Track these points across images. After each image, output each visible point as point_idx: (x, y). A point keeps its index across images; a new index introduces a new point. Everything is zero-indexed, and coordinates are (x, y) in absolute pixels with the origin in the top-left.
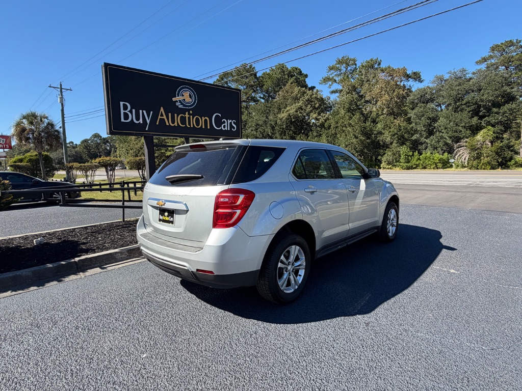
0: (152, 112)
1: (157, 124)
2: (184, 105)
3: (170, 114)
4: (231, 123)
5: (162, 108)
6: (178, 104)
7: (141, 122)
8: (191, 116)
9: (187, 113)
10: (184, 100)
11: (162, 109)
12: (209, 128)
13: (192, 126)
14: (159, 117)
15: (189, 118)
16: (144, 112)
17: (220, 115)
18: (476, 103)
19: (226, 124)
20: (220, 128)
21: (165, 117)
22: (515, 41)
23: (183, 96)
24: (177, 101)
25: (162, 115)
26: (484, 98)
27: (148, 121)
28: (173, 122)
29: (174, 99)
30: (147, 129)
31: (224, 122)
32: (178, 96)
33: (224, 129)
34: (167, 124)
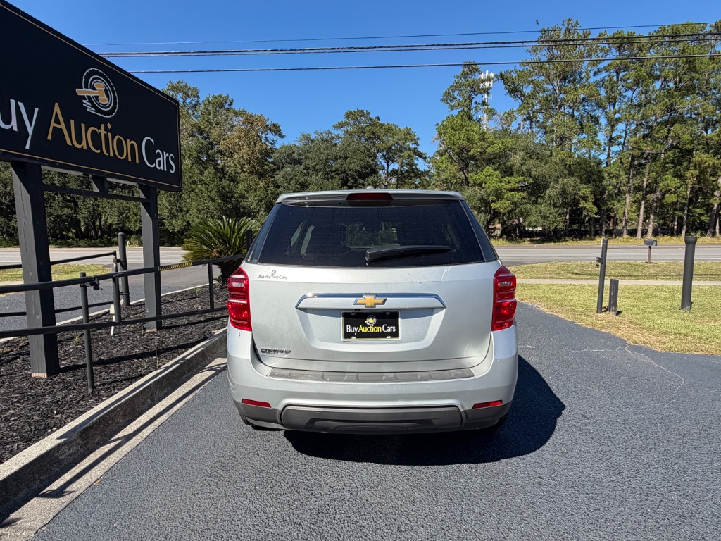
0: (36, 110)
1: (49, 138)
2: (98, 110)
3: (72, 122)
4: (167, 158)
5: (57, 104)
6: (86, 103)
7: (15, 129)
8: (110, 135)
9: (102, 126)
10: (97, 97)
11: (57, 108)
12: (137, 162)
13: (112, 155)
14: (53, 124)
15: (106, 136)
16: (21, 105)
17: (153, 141)
18: (345, 172)
19: (161, 159)
20: (154, 166)
21: (63, 126)
22: (365, 112)
23: (94, 89)
24: (83, 98)
25: (57, 121)
26: (351, 166)
27: (30, 130)
28: (80, 142)
29: (79, 92)
30: (27, 147)
31: (158, 156)
32: (86, 87)
33: (158, 168)
34: (69, 143)
